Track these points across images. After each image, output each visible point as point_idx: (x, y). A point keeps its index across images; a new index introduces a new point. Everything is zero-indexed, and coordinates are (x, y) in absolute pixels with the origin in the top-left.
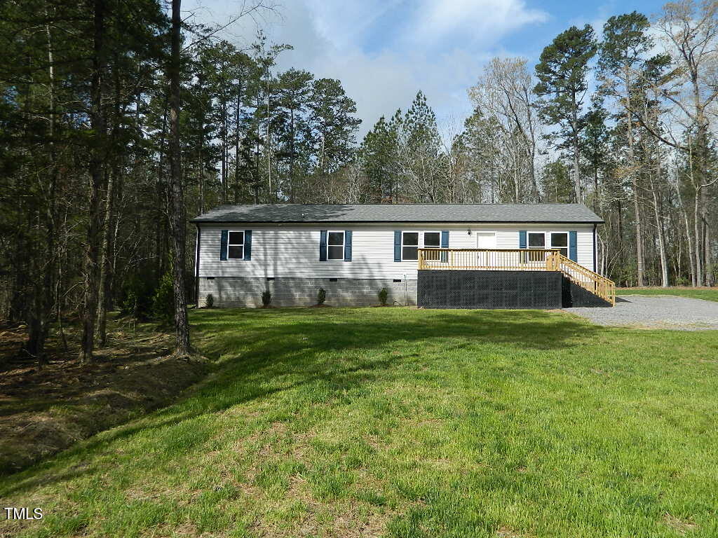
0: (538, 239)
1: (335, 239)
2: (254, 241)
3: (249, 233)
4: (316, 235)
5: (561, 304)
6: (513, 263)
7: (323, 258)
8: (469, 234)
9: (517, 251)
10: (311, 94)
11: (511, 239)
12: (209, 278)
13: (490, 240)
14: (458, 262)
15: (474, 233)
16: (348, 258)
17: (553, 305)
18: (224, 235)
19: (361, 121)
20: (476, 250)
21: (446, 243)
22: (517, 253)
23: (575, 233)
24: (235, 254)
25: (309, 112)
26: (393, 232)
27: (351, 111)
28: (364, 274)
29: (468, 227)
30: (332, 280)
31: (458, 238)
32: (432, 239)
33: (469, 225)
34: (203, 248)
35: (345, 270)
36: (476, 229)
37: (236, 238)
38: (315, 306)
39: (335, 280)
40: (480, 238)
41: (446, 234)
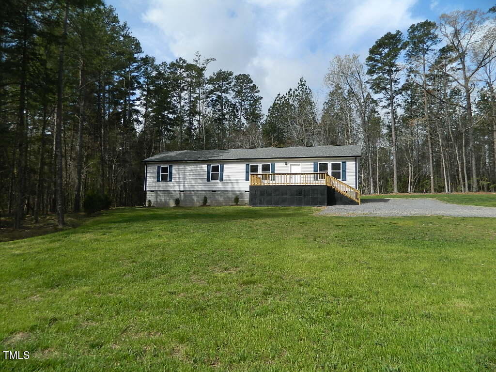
0: (324, 167)
1: (215, 169)
2: (174, 171)
3: (171, 167)
4: (205, 167)
5: (326, 204)
6: (310, 181)
7: (208, 180)
8: (286, 164)
9: (313, 174)
10: (233, 83)
11: (309, 167)
12: (152, 191)
13: (297, 168)
14: (279, 181)
15: (289, 164)
16: (222, 180)
17: (322, 204)
18: (159, 167)
19: (262, 98)
20: (290, 174)
21: (273, 171)
22: (313, 175)
23: (345, 163)
24: (164, 178)
25: (233, 94)
26: (245, 165)
27: (257, 92)
28: (229, 187)
29: (286, 161)
30: (213, 191)
31: (279, 167)
32: (265, 168)
33: (286, 159)
34: (148, 175)
35: (219, 186)
36: (290, 161)
37: (165, 170)
38: (202, 206)
39: (215, 191)
40: (292, 166)
41: (273, 165)
